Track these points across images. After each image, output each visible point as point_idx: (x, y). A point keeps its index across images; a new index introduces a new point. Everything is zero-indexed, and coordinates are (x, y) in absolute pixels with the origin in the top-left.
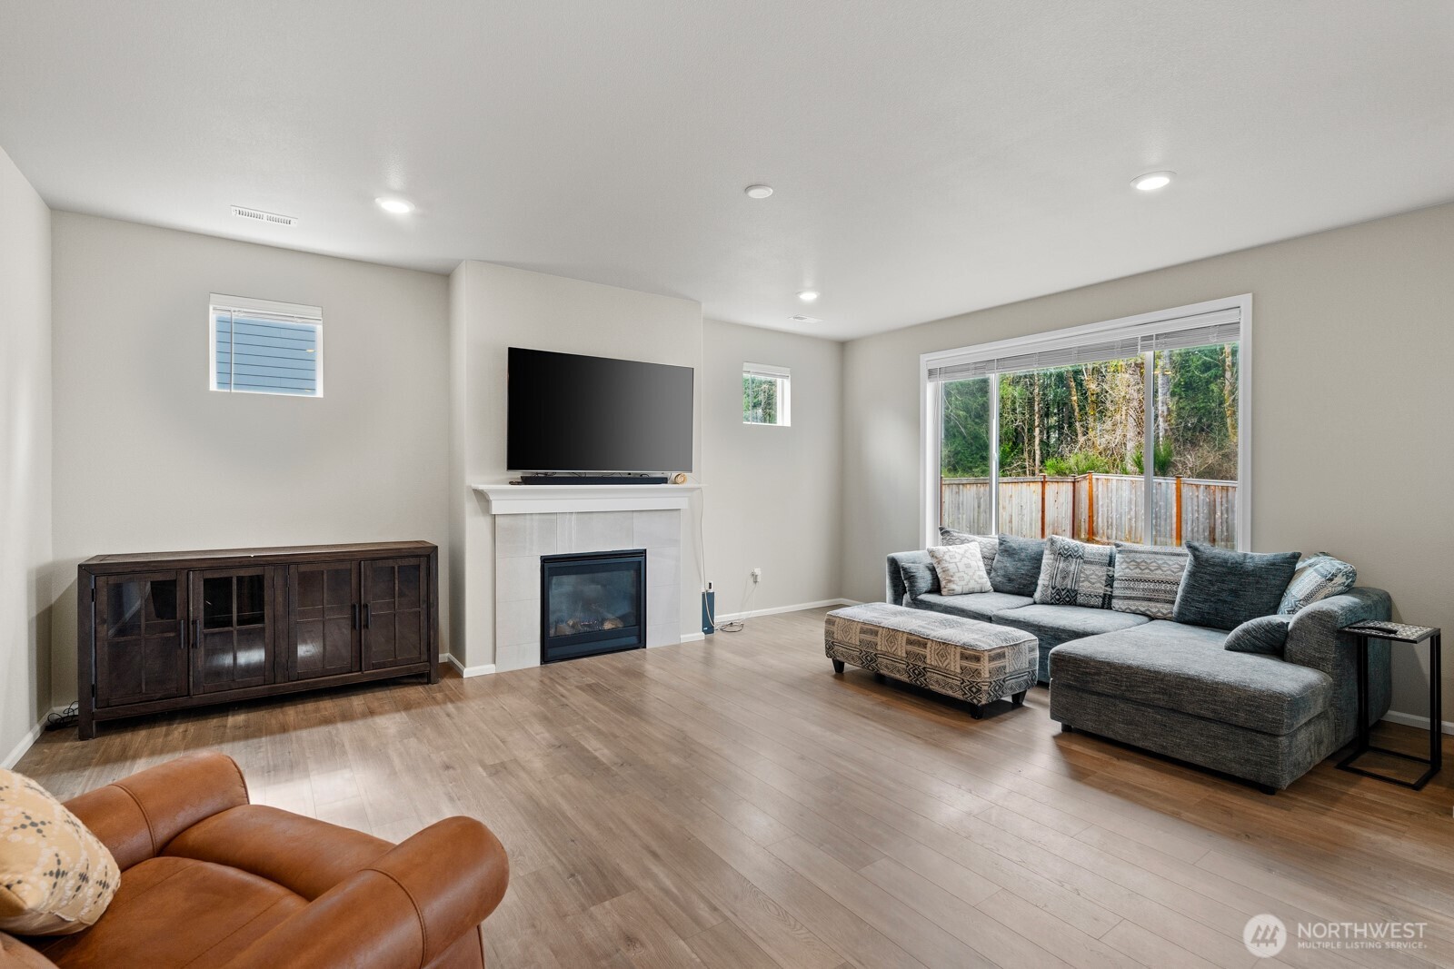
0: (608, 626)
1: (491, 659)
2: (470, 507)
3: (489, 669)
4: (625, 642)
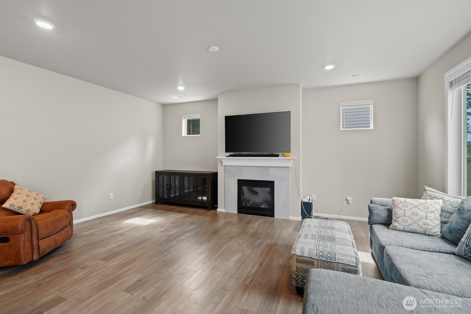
4: (266, 213)
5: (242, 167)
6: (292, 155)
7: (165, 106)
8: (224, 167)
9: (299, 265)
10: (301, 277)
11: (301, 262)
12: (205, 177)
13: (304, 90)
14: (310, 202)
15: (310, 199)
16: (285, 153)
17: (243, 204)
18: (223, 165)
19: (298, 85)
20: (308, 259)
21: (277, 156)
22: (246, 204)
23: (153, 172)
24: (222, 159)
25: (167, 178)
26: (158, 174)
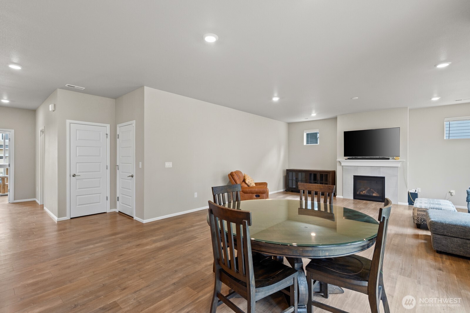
0: (374, 195)
1: (342, 195)
2: (338, 164)
3: (342, 197)
4: (378, 199)
5: (357, 167)
6: (401, 159)
7: (289, 124)
8: (342, 167)
9: (419, 213)
10: (420, 218)
11: (420, 211)
12: (326, 173)
13: (410, 110)
14: (416, 192)
15: (416, 190)
16: (395, 157)
17: (358, 193)
18: (342, 165)
19: (407, 108)
20: (424, 210)
21: (388, 159)
22: (360, 193)
23: (283, 170)
24: (342, 161)
25: (295, 174)
26: (288, 171)
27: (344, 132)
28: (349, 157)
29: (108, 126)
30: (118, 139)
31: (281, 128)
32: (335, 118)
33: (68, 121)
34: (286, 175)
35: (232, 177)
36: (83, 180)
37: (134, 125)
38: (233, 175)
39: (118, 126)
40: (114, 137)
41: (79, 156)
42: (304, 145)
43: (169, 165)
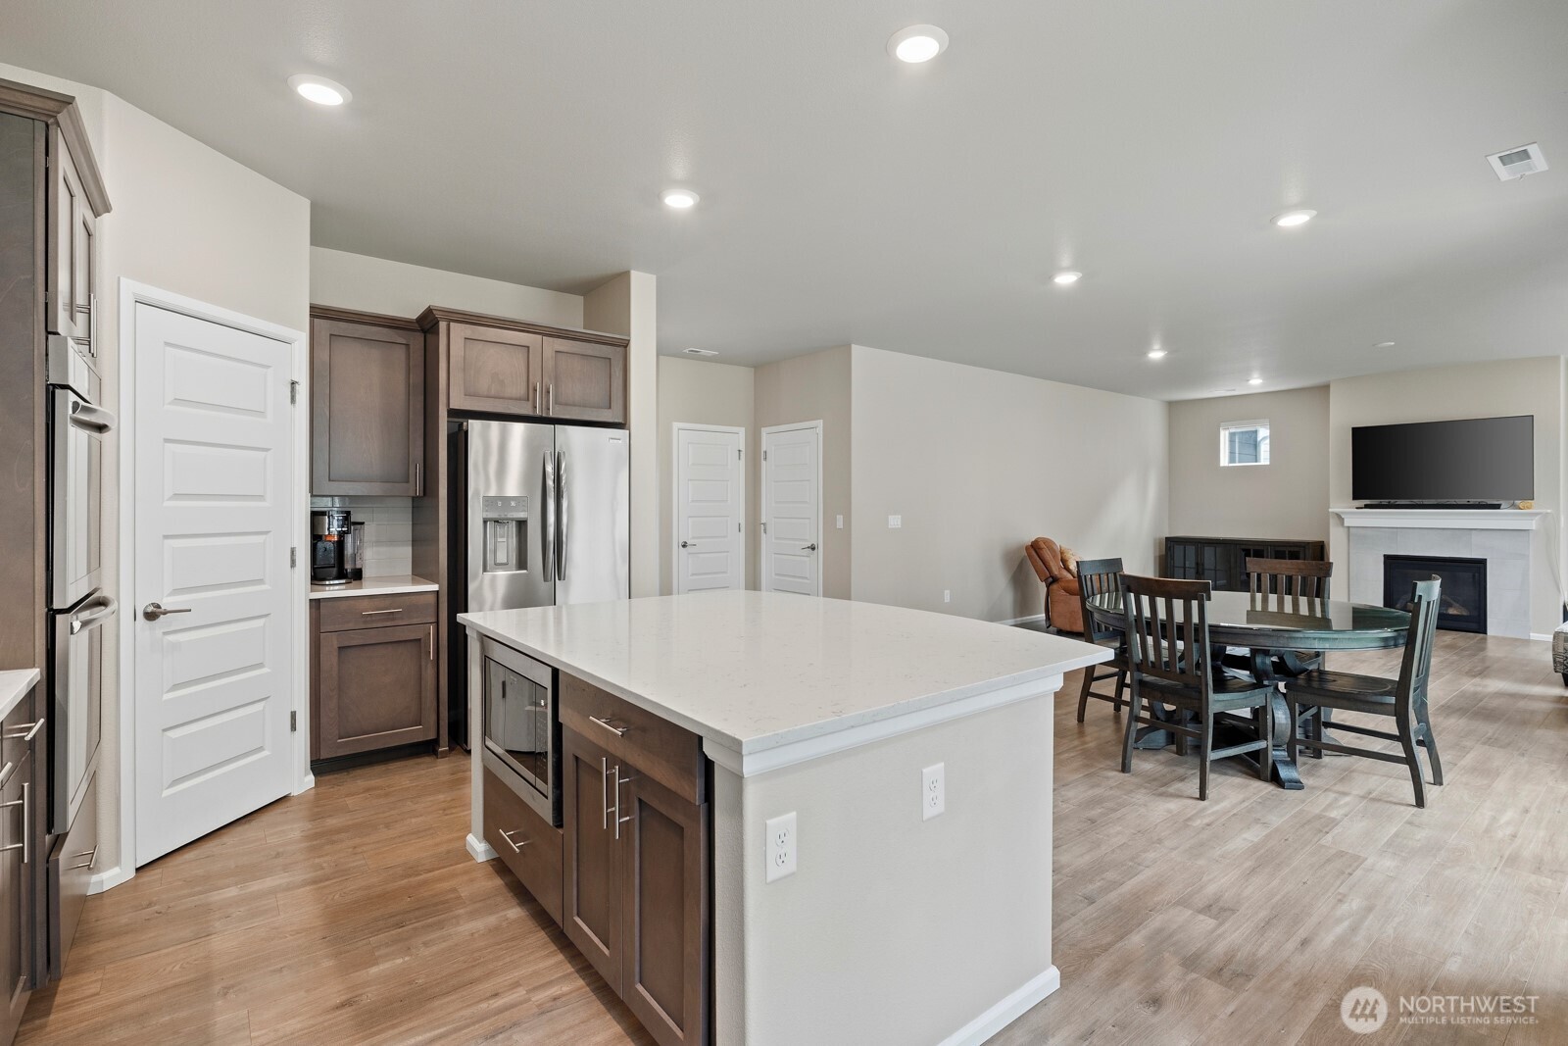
0: (1452, 612)
2: (1333, 522)
4: (1464, 625)
5: (1395, 530)
6: (1539, 506)
7: (1172, 406)
8: (1346, 530)
12: (1296, 549)
16: (1518, 502)
18: (1346, 524)
19: (1559, 358)
21: (1497, 507)
23: (1156, 539)
24: (1342, 513)
25: (1194, 551)
26: (1172, 543)
27: (1353, 429)
28: (1368, 502)
29: (742, 431)
30: (763, 463)
31: (1148, 417)
32: (1325, 389)
33: (676, 425)
34: (1164, 553)
35: (1036, 552)
36: (701, 555)
37: (820, 430)
38: (1041, 549)
39: (764, 431)
40: (754, 457)
41: (693, 501)
42: (1222, 465)
43: (895, 521)
